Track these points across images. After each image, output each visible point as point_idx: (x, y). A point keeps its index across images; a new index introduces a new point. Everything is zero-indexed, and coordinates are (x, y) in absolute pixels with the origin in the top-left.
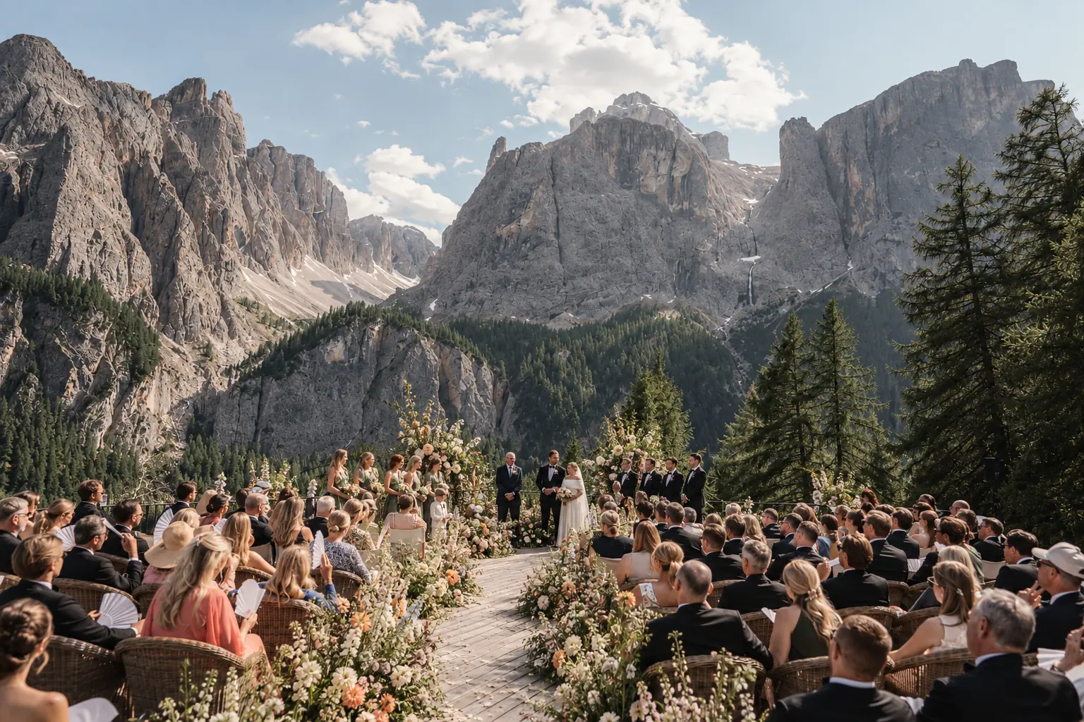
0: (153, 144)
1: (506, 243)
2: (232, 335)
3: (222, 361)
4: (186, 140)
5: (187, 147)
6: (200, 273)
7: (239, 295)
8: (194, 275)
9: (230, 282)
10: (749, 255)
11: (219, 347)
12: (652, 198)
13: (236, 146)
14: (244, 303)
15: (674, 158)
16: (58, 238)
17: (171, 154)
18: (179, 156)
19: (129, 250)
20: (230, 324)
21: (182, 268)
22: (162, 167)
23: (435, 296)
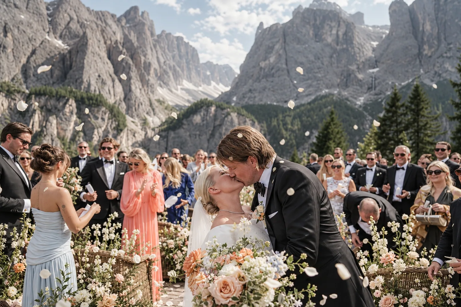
0: (119, 37)
1: (264, 70)
2: (154, 114)
3: (152, 125)
4: (132, 34)
5: (133, 37)
6: (140, 90)
7: (156, 98)
8: (138, 90)
9: (153, 92)
10: (374, 68)
11: (150, 119)
12: (329, 45)
13: (152, 34)
14: (159, 101)
15: (339, 25)
16: (85, 79)
17: (126, 40)
18: (130, 41)
19: (113, 81)
20: (153, 110)
21: (133, 87)
22: (123, 47)
23: (235, 94)
